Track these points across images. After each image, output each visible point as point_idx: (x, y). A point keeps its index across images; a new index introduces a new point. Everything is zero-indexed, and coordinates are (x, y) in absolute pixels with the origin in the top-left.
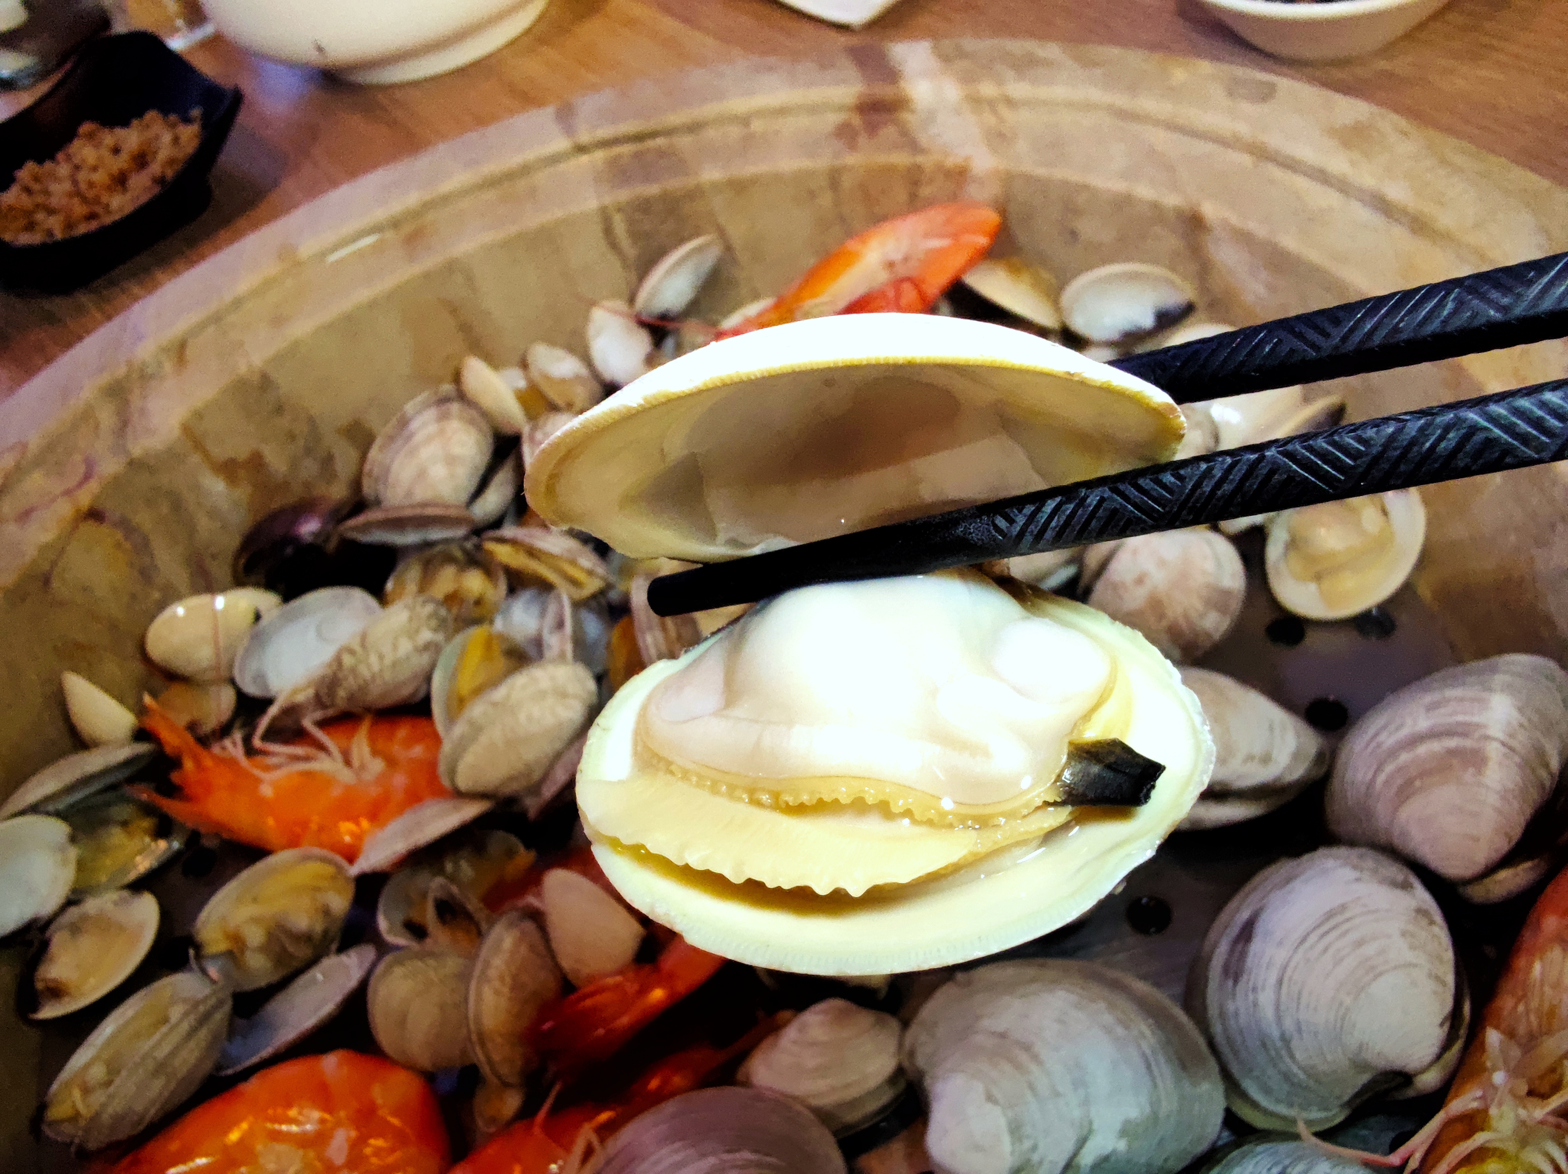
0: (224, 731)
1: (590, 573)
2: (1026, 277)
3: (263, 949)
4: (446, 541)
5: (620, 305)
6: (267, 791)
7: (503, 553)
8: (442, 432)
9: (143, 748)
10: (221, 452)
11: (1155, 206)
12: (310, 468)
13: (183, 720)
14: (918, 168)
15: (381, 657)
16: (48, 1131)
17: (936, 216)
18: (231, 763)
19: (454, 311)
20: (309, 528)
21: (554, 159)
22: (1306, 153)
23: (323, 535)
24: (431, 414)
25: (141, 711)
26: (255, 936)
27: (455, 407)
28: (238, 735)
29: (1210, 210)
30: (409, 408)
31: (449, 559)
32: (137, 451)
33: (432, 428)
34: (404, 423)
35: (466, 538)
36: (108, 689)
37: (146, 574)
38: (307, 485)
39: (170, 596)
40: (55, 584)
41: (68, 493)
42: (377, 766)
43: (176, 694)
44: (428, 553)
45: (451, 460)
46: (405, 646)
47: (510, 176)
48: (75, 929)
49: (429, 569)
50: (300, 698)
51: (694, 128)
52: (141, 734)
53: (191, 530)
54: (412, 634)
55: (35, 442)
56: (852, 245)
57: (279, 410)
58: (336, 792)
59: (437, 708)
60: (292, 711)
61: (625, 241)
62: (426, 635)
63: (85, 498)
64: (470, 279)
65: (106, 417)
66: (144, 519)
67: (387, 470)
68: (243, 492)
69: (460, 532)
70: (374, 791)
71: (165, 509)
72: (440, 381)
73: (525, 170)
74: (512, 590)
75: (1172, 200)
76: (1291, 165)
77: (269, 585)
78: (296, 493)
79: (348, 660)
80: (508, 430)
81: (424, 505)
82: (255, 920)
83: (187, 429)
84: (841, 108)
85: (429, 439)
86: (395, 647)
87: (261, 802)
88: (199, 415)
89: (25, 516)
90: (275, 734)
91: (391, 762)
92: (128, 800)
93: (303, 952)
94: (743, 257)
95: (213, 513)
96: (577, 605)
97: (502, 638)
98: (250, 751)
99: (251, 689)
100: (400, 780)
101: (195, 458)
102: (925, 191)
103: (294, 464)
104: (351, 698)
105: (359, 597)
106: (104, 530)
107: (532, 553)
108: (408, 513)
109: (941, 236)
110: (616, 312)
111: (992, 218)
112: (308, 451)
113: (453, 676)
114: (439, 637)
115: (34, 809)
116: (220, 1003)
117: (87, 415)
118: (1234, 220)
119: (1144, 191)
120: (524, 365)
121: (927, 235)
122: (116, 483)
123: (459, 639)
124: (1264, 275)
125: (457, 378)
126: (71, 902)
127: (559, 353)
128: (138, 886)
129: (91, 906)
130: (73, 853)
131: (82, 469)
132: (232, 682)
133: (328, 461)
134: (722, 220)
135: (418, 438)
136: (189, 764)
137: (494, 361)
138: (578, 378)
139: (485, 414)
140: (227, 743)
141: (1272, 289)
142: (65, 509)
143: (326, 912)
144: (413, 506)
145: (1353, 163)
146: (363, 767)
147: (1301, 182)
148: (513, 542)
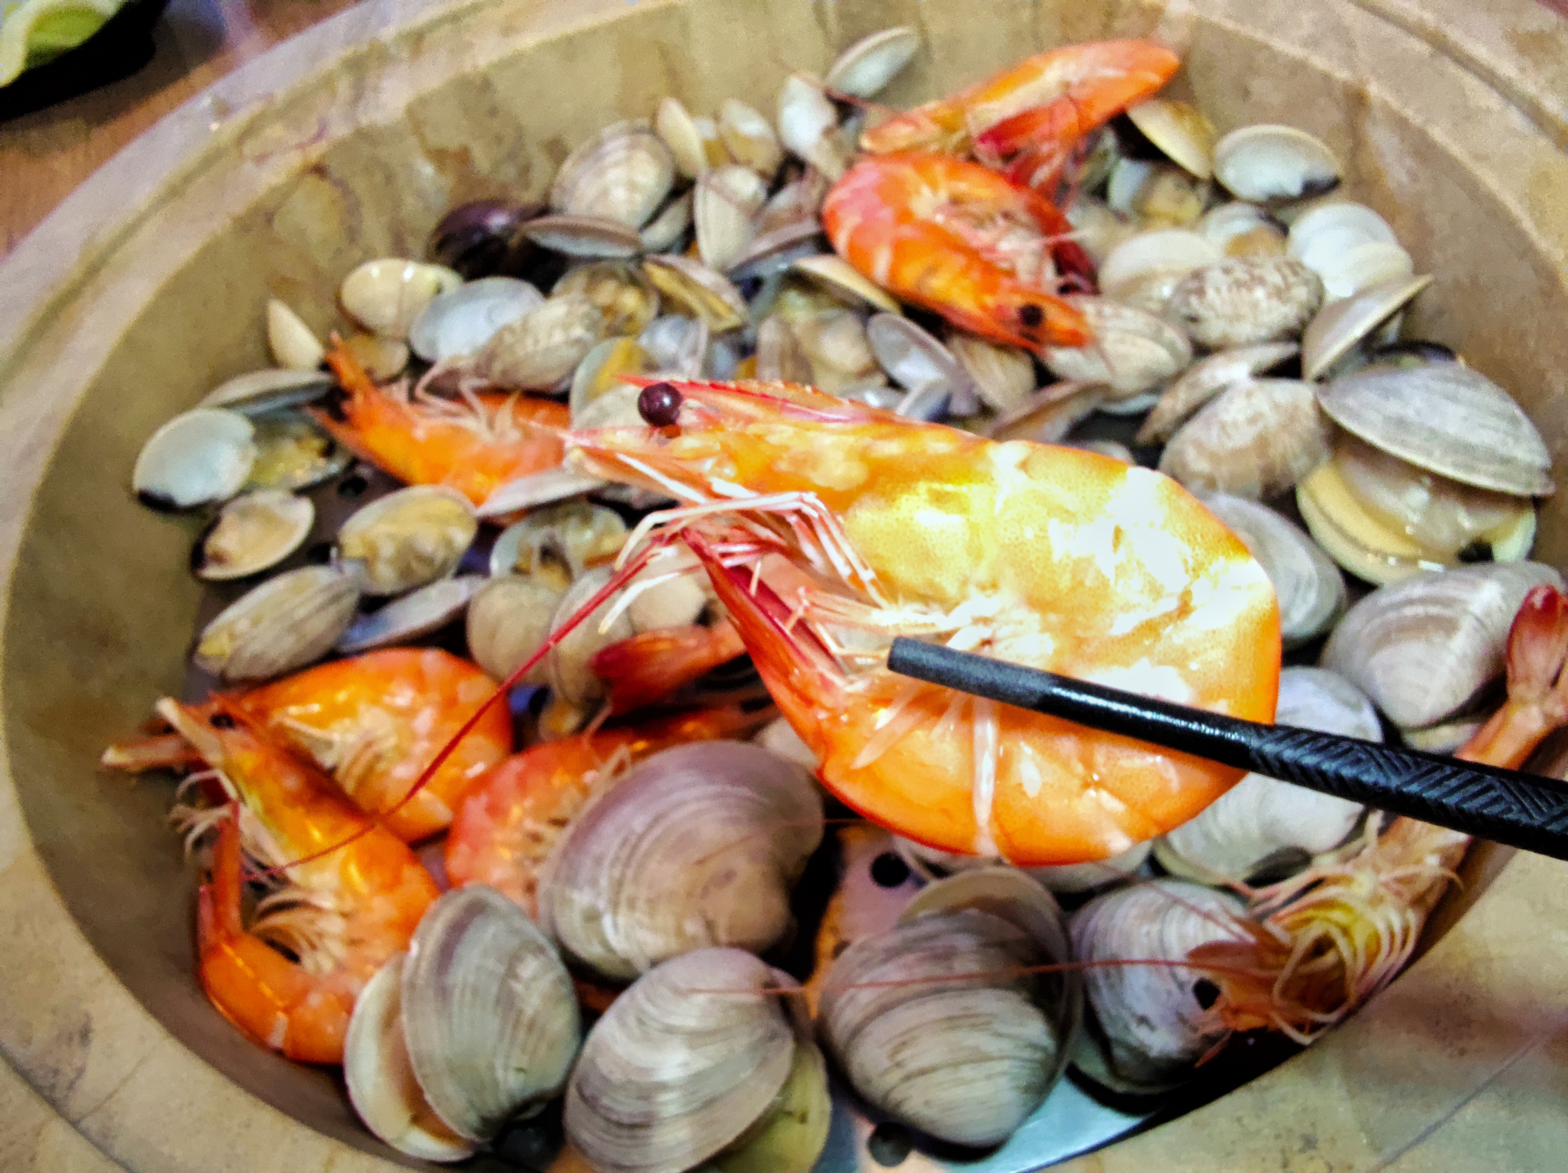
0: (393, 380)
1: (731, 309)
2: (1187, 123)
3: (391, 562)
4: (613, 259)
5: (814, 77)
6: (420, 433)
7: (660, 277)
8: (628, 159)
9: (324, 377)
10: (436, 140)
11: (1326, 78)
12: (509, 172)
13: (363, 363)
15: (536, 342)
16: (198, 662)
17: (1120, 47)
18: (394, 405)
19: (664, 53)
20: (498, 221)
22: (1480, 51)
23: (510, 230)
24: (624, 141)
25: (328, 345)
26: (387, 550)
27: (646, 139)
28: (405, 383)
29: (1375, 90)
30: (607, 131)
31: (612, 275)
32: (364, 121)
33: (621, 154)
34: (599, 144)
35: (631, 259)
36: (307, 321)
37: (352, 234)
38: (504, 186)
39: (369, 255)
40: (277, 224)
41: (301, 146)
42: (514, 435)
43: (358, 342)
44: (597, 266)
45: (632, 186)
46: (558, 337)
48: (244, 514)
49: (595, 280)
50: (461, 364)
52: (325, 366)
53: (397, 204)
54: (566, 327)
55: (281, 94)
56: (1036, 60)
57: (493, 112)
58: (476, 448)
59: (575, 399)
60: (453, 374)
62: (578, 331)
63: (315, 153)
64: (685, 25)
65: (344, 87)
66: (360, 185)
67: (575, 184)
68: (447, 181)
69: (627, 252)
70: (508, 455)
71: (379, 178)
72: (639, 115)
74: (661, 314)
75: (1342, 75)
76: (1466, 62)
77: (455, 266)
78: (493, 192)
79: (508, 338)
80: (688, 172)
81: (601, 219)
82: (391, 536)
83: (410, 111)
85: (616, 164)
86: (550, 336)
87: (412, 441)
88: (423, 102)
89: (261, 159)
90: (434, 389)
91: (528, 435)
92: (304, 420)
93: (423, 572)
94: (937, 56)
95: (420, 194)
96: (714, 336)
97: (643, 352)
98: (412, 398)
99: (423, 351)
100: (532, 451)
101: (412, 141)
102: (1119, 24)
103: (496, 166)
104: (504, 373)
105: (528, 292)
106: (325, 185)
107: (685, 281)
108: (586, 223)
109: (1117, 66)
110: (810, 83)
111: (1172, 59)
112: (511, 156)
113: (594, 375)
114: (588, 336)
115: (230, 406)
116: (350, 590)
117: (328, 82)
118: (1395, 104)
119: (1319, 62)
120: (716, 117)
121: (1107, 64)
122: (342, 146)
123: (607, 343)
124: (1409, 162)
125: (654, 117)
126: (244, 491)
127: (750, 112)
128: (301, 492)
129: (260, 498)
130: (253, 452)
131: (314, 130)
132: (408, 343)
133: (526, 170)
134: (926, 15)
135: (609, 160)
136: (359, 398)
137: (691, 107)
138: (761, 140)
139: (671, 153)
140: (394, 388)
142: (295, 160)
143: (448, 543)
144: (591, 218)
145: (1523, 70)
146: (502, 435)
147: (1470, 81)
148: (669, 268)
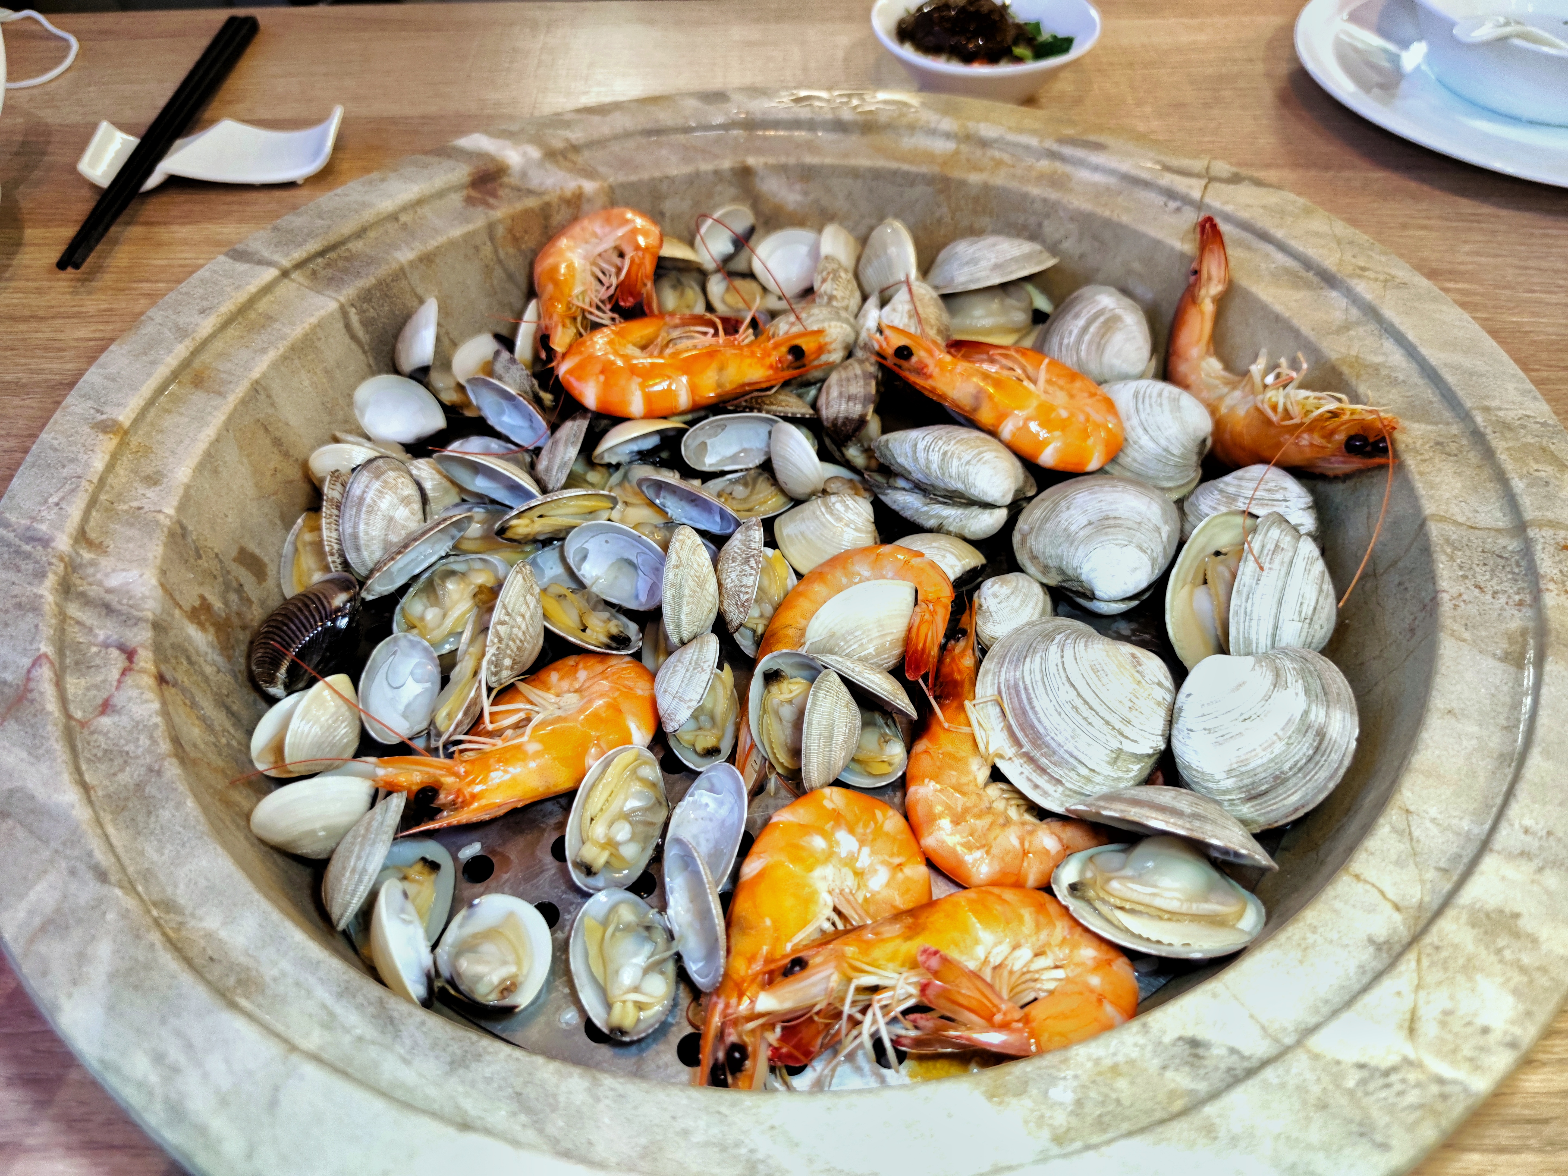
11: (716, 172)
14: (548, 204)
21: (267, 289)
29: (751, 161)
47: (242, 311)
51: (360, 233)
61: (360, 333)
73: (252, 301)
84: (462, 187)
118: (771, 160)
119: (704, 167)
124: (798, 187)
141: (806, 193)
